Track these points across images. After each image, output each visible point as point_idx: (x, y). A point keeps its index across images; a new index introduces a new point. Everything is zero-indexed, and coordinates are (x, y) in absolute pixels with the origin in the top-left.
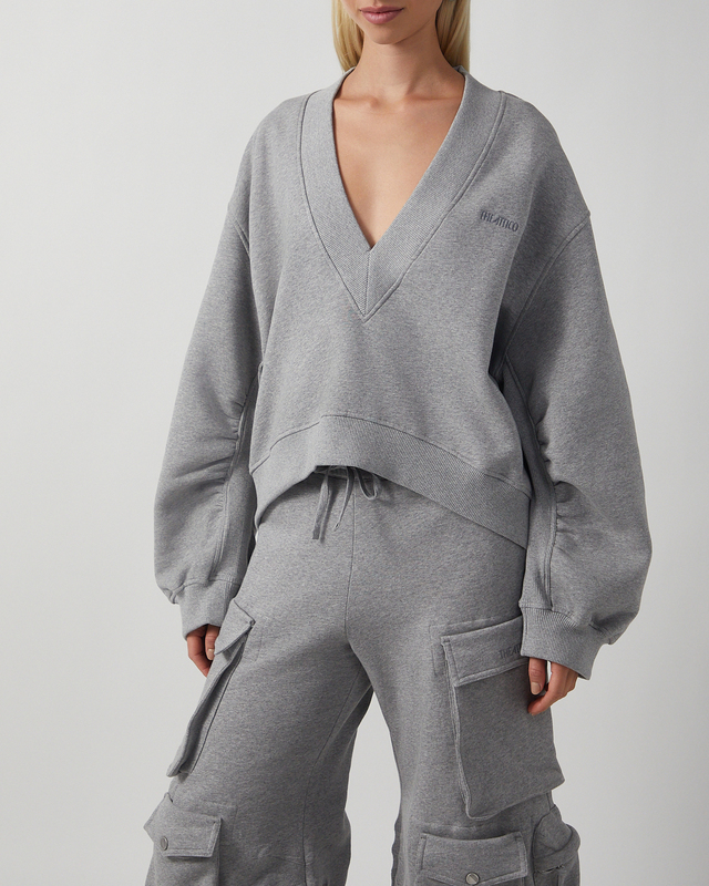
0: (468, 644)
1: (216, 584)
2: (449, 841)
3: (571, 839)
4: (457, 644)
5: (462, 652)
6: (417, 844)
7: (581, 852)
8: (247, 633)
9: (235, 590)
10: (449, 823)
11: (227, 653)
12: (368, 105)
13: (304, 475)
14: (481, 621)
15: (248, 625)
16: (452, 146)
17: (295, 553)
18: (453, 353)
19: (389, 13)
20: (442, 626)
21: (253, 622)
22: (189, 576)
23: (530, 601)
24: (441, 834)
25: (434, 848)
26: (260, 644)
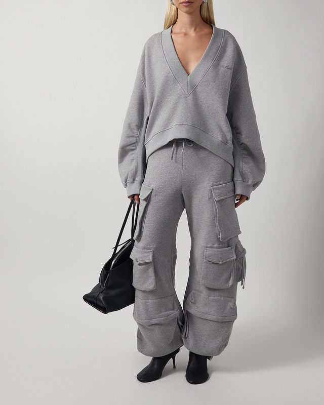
0: (218, 189)
1: (135, 182)
2: (213, 249)
3: (244, 251)
4: (216, 189)
5: (217, 191)
6: (204, 251)
7: (246, 256)
8: (151, 193)
9: (142, 182)
10: (214, 244)
11: (145, 200)
12: (183, 35)
13: (166, 143)
14: (222, 182)
15: (151, 190)
16: (212, 44)
17: (163, 166)
18: (213, 106)
19: (189, 3)
20: (211, 184)
21: (153, 189)
22: (128, 180)
23: (238, 178)
24: (211, 247)
25: (209, 252)
26: (156, 195)
